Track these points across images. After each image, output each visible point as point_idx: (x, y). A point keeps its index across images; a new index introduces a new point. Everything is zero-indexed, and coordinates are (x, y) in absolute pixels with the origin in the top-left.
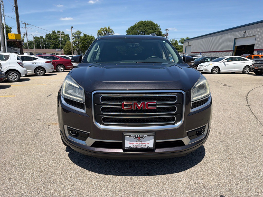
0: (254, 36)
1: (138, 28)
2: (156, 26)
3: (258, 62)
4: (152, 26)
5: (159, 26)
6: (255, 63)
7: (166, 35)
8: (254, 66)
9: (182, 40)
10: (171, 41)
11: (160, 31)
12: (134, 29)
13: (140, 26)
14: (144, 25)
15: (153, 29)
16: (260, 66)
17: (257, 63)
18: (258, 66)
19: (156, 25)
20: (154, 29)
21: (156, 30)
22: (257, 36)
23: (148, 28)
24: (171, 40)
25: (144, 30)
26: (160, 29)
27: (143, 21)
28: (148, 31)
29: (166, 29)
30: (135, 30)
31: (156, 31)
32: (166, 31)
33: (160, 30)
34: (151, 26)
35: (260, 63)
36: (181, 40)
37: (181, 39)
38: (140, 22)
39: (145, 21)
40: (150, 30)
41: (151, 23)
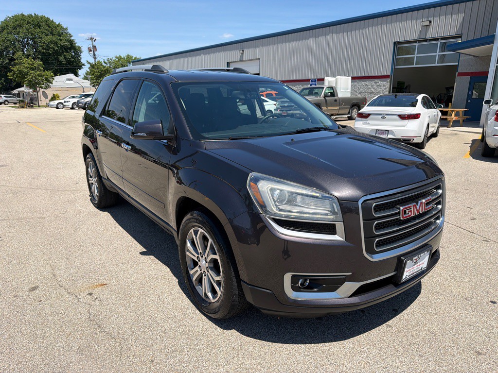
0: (256, 59)
1: (14, 28)
2: (59, 29)
3: (286, 105)
4: (49, 27)
5: (67, 28)
6: (281, 106)
7: (92, 50)
8: (280, 111)
9: (119, 60)
10: (105, 63)
11: (70, 40)
12: (5, 31)
13: (20, 26)
14: (28, 23)
15: (53, 35)
16: (290, 111)
17: (284, 106)
18: (286, 111)
19: (58, 26)
20: (55, 35)
21: (60, 36)
22: (261, 59)
23: (41, 31)
24: (106, 61)
25: (32, 34)
26: (70, 34)
27: (26, 14)
28: (41, 38)
29: (90, 37)
30: (8, 33)
31: (62, 38)
32: (91, 41)
33: (71, 37)
34: (47, 28)
35: (288, 106)
36: (117, 60)
37: (116, 58)
38: (16, 16)
39: (31, 15)
40: (47, 35)
41: (47, 21)
